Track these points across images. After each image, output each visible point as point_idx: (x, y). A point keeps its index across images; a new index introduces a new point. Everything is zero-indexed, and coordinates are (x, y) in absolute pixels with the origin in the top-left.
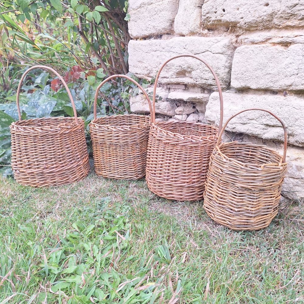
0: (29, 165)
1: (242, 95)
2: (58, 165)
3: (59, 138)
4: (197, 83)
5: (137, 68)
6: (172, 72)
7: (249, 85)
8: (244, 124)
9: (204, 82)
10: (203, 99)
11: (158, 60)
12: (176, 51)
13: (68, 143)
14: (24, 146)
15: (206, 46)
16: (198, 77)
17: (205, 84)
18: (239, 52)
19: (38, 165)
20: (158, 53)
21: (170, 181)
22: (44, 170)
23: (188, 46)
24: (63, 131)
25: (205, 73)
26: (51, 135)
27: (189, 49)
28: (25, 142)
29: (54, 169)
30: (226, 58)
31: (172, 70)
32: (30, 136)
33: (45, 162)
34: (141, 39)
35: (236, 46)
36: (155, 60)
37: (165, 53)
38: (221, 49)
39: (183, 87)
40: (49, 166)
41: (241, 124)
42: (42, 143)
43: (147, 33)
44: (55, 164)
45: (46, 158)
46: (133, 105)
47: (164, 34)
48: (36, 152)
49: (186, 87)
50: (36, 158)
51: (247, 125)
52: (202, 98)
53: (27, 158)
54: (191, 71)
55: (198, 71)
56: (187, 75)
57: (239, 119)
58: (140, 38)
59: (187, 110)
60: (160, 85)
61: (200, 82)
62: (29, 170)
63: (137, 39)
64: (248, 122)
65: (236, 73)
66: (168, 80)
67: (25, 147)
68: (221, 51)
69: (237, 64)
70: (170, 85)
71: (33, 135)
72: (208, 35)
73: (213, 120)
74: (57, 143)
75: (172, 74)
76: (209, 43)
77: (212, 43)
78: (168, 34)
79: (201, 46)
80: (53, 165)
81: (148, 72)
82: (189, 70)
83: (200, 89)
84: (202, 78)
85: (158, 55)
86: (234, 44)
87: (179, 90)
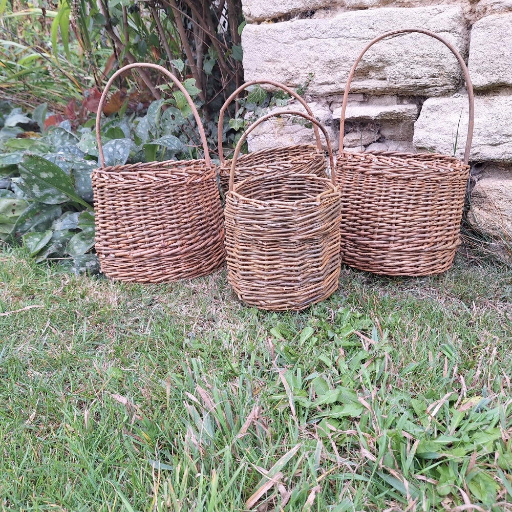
0: (134, 242)
1: (486, 98)
2: (184, 241)
3: (186, 192)
4: (397, 86)
5: (264, 74)
6: (343, 73)
7: (504, 80)
8: (496, 145)
9: (411, 82)
10: (405, 113)
11: (311, 54)
12: (353, 35)
13: (199, 201)
14: (124, 207)
15: (418, 21)
16: (400, 76)
17: (414, 86)
18: (483, 27)
19: (150, 242)
20: (313, 42)
21: (398, 244)
22: (162, 251)
23: (378, 23)
24: (192, 178)
25: (416, 66)
26: (173, 186)
27: (381, 28)
28: (125, 201)
29: (178, 249)
30: (457, 38)
31: (343, 69)
32: (136, 190)
33: (162, 237)
34: (269, 21)
35: (469, 19)
36: (304, 55)
37: (327, 41)
38: (449, 23)
39: (361, 98)
40: (170, 242)
41: (490, 145)
42: (158, 201)
43: (284, 9)
44: (179, 239)
45: (164, 228)
46: (253, 140)
47: (320, 8)
48: (145, 219)
49: (366, 96)
50: (147, 229)
51: (501, 146)
52: (404, 111)
53: (131, 231)
54: (383, 67)
55: (401, 65)
56: (372, 74)
57: (486, 138)
58: (267, 19)
59: (366, 137)
60: (315, 97)
61: (403, 84)
62: (135, 251)
63: (259, 22)
64: (505, 140)
65: (479, 62)
66: (332, 87)
67: (126, 210)
68: (447, 27)
69: (481, 46)
70: (334, 96)
71: (141, 187)
72: (414, 4)
73: (433, 145)
74: (184, 201)
75: (343, 76)
76: (423, 15)
77: (428, 15)
78: (326, 8)
79: (407, 22)
80: (176, 240)
81: (287, 78)
82: (380, 64)
83: (394, 99)
84: (406, 77)
85: (312, 44)
86: (467, 16)
87: (352, 103)
